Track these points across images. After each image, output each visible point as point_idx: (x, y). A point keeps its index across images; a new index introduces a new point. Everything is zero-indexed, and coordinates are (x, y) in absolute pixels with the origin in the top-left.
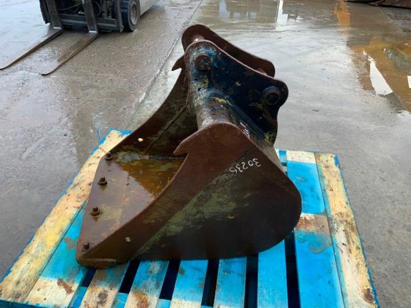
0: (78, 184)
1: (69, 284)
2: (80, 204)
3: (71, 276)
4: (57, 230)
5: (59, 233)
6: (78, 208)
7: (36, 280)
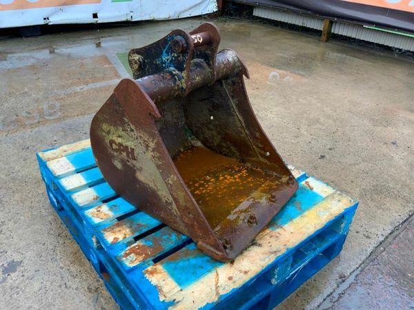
0: (272, 253)
1: (306, 185)
2: (279, 230)
3: (303, 188)
4: (306, 220)
5: (305, 216)
6: (281, 227)
7: (328, 196)
